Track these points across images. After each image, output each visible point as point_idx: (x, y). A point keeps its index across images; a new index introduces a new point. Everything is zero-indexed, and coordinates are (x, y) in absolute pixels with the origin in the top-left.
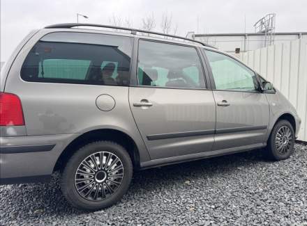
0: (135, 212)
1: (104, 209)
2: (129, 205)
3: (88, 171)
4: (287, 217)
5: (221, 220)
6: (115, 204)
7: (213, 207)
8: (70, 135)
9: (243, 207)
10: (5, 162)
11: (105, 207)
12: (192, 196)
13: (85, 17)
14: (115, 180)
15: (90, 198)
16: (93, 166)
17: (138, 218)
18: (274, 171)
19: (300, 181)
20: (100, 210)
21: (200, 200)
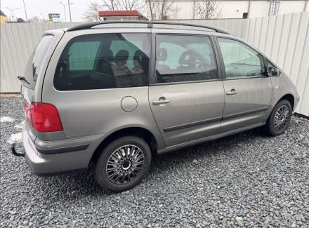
0: (155, 192)
1: (129, 189)
2: (149, 185)
3: (116, 161)
4: (278, 197)
5: (226, 200)
6: (138, 185)
7: (219, 187)
8: (102, 135)
9: (243, 187)
10: (48, 161)
11: (129, 188)
12: (201, 176)
14: (138, 166)
15: (118, 182)
16: (120, 157)
17: (159, 198)
18: (270, 149)
19: (292, 160)
20: (126, 190)
21: (208, 180)
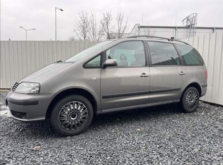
4: (208, 153)
5: (164, 155)
7: (158, 146)
9: (178, 147)
12: (143, 139)
13: (61, 10)
18: (198, 123)
21: (149, 142)
